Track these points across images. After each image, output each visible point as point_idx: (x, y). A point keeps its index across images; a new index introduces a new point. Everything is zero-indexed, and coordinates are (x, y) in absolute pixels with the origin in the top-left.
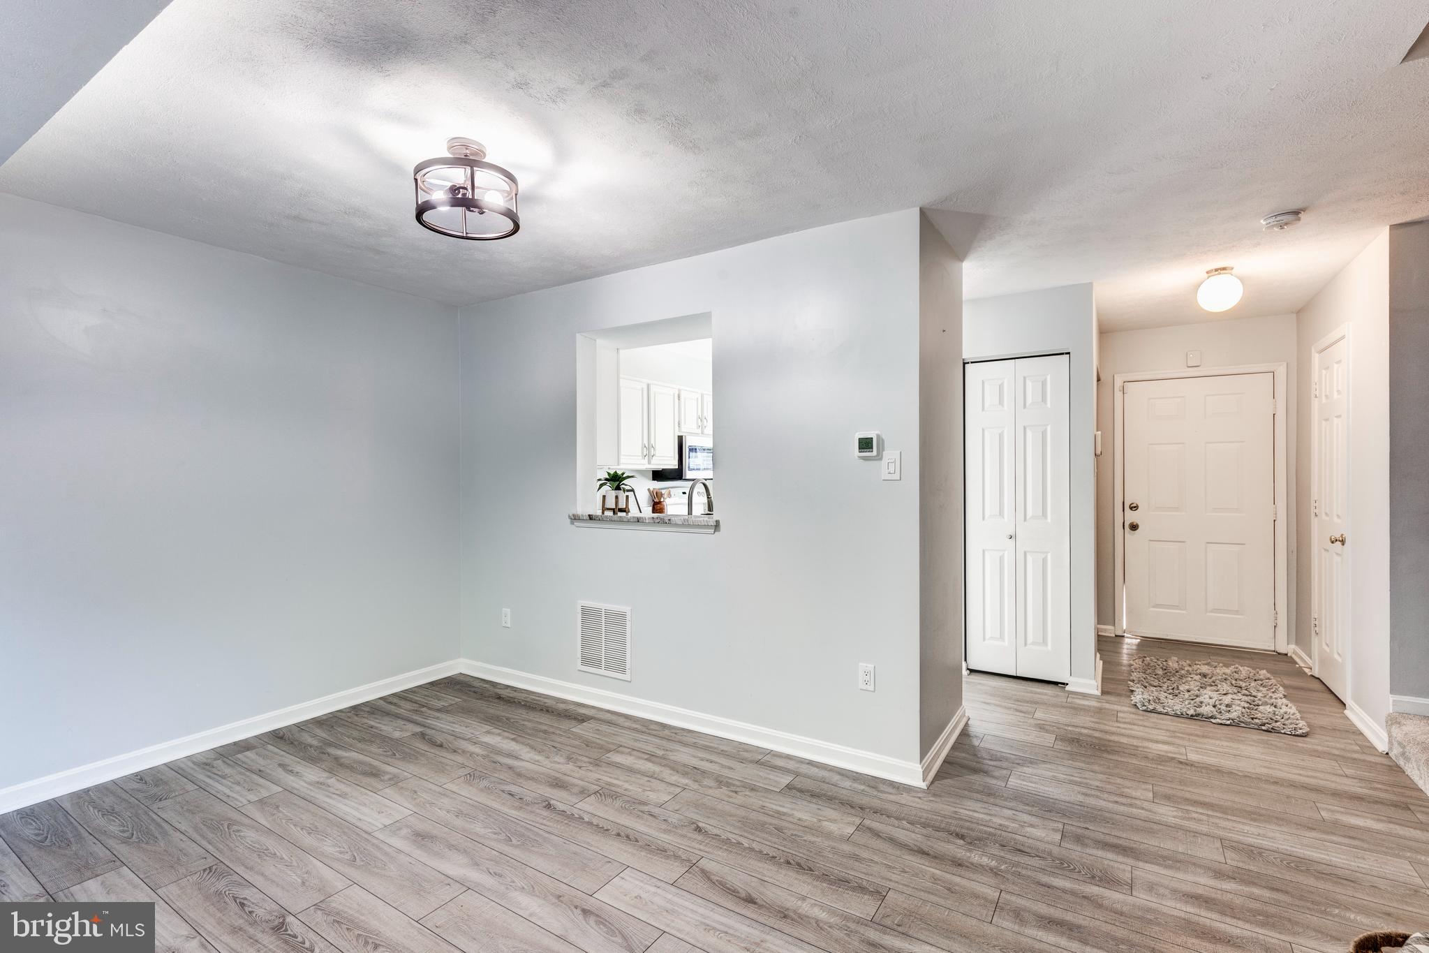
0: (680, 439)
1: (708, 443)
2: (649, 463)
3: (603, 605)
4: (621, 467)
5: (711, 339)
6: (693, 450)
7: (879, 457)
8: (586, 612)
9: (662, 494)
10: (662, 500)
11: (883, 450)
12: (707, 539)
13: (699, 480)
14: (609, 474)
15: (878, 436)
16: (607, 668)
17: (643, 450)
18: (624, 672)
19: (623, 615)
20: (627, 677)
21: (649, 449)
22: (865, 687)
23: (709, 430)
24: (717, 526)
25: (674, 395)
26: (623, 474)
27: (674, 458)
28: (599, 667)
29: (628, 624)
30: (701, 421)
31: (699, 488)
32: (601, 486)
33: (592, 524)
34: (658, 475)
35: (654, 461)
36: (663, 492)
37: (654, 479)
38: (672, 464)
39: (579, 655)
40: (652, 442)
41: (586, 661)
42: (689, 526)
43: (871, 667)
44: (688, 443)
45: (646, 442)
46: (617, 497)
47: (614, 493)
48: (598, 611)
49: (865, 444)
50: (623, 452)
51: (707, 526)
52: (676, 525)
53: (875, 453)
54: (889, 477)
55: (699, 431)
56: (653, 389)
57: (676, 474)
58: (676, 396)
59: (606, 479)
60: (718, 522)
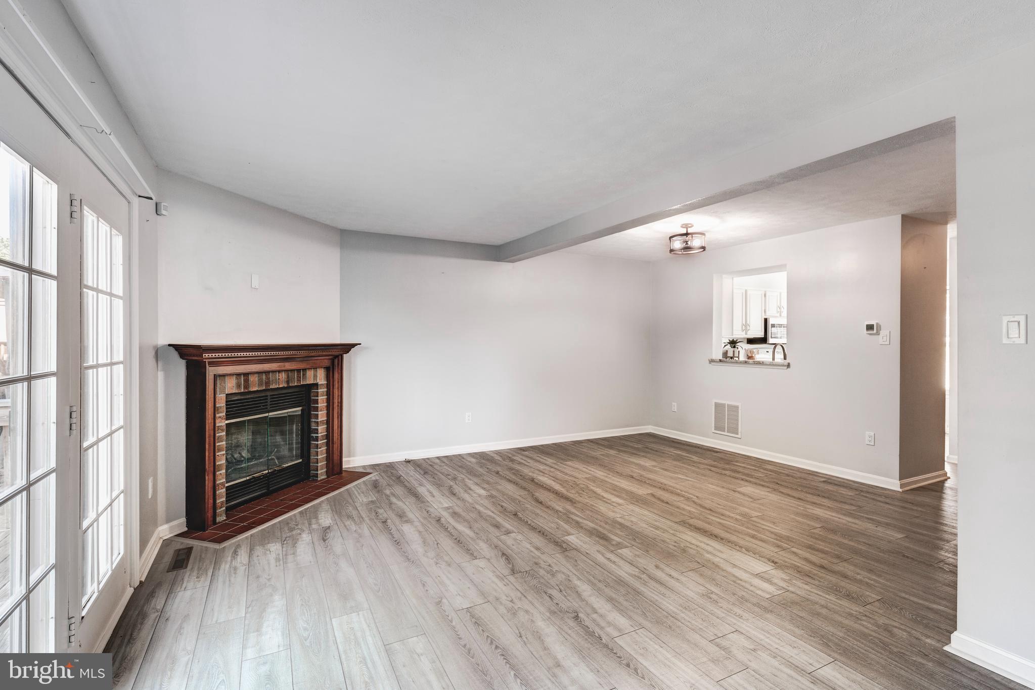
0: (766, 320)
1: (784, 321)
2: (746, 334)
3: (727, 402)
4: (734, 336)
5: (786, 272)
6: (773, 326)
7: (878, 333)
8: (717, 405)
9: (753, 352)
10: (753, 355)
11: (880, 330)
12: (784, 372)
13: (778, 344)
14: (729, 340)
15: (877, 324)
16: (728, 432)
17: (742, 327)
18: (737, 434)
19: (737, 407)
20: (739, 436)
21: (746, 327)
22: (869, 443)
23: (785, 313)
24: (788, 366)
25: (762, 295)
26: (737, 340)
27: (762, 332)
28: (724, 431)
29: (740, 411)
30: (780, 308)
31: (779, 349)
32: (725, 346)
33: (721, 364)
34: (751, 341)
35: (749, 333)
36: (754, 351)
37: (748, 343)
38: (761, 334)
39: (713, 425)
40: (748, 322)
41: (716, 428)
42: (773, 365)
43: (872, 434)
44: (771, 322)
45: (744, 322)
46: (734, 351)
47: (732, 349)
48: (724, 405)
49: (870, 327)
50: (734, 328)
51: (783, 365)
52: (766, 365)
53: (875, 331)
54: (884, 343)
55: (778, 315)
56: (749, 293)
57: (763, 340)
58: (763, 295)
59: (728, 343)
60: (789, 364)
